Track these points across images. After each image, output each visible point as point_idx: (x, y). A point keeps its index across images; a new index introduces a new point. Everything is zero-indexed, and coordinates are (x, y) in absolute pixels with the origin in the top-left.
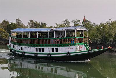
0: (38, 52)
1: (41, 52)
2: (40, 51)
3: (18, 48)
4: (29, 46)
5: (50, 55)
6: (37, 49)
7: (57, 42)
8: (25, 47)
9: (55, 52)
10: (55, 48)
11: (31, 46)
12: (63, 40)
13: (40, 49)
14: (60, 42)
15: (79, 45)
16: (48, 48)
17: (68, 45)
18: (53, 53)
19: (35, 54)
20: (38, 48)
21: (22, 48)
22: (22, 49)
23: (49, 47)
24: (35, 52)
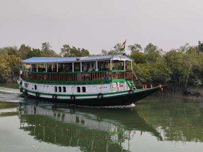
0: (58, 93)
1: (62, 93)
2: (60, 91)
3: (31, 86)
4: (45, 83)
5: (74, 98)
6: (56, 88)
7: (85, 78)
8: (40, 85)
9: (81, 93)
10: (81, 86)
11: (49, 83)
12: (94, 75)
13: (60, 88)
14: (89, 77)
15: (116, 83)
16: (71, 86)
17: (100, 83)
18: (79, 93)
19: (53, 95)
20: (58, 86)
21: (36, 86)
22: (36, 89)
23: (73, 86)
24: (53, 92)
